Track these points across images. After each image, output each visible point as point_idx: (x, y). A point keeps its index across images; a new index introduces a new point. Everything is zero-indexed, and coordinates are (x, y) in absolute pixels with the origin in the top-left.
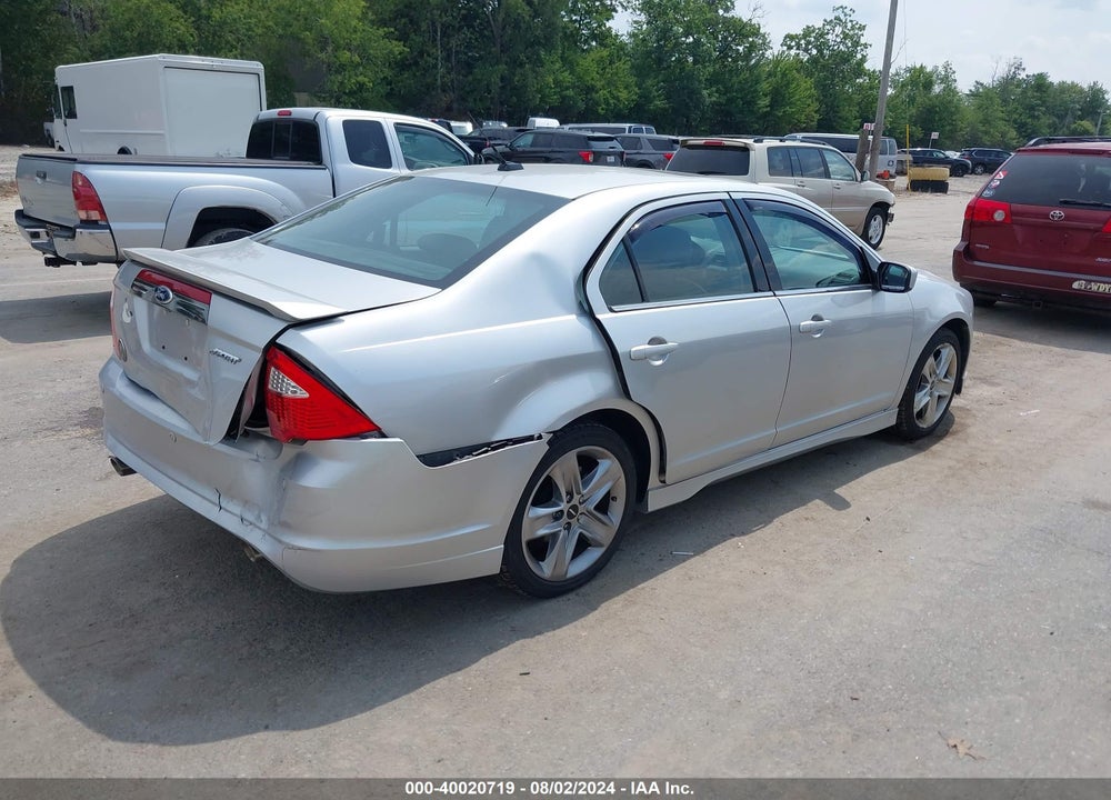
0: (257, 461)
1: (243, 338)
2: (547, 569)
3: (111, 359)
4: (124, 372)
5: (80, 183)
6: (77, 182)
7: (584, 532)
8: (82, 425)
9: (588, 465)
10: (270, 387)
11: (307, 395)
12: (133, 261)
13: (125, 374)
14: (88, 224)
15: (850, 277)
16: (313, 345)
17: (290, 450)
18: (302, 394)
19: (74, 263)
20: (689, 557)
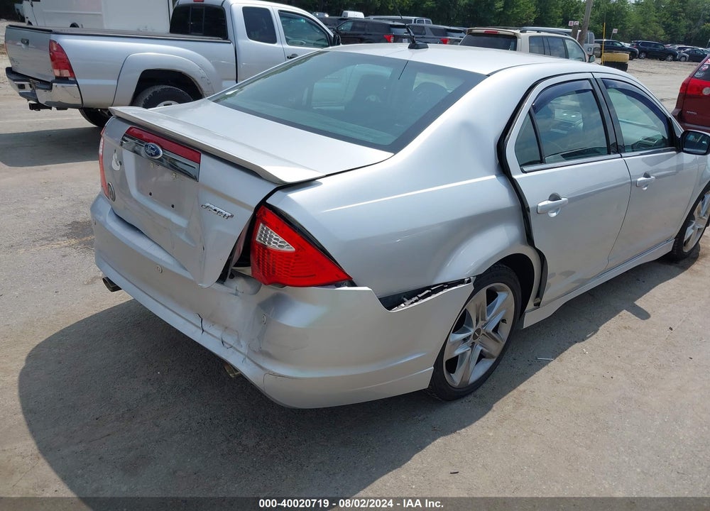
0: (236, 295)
1: (236, 196)
2: (456, 379)
3: (100, 196)
4: (112, 209)
5: (55, 49)
6: (52, 48)
7: (484, 349)
8: (68, 236)
9: (492, 296)
10: (257, 239)
11: (293, 249)
12: (118, 118)
13: (113, 212)
14: (61, 79)
15: (654, 140)
16: (297, 205)
17: (268, 291)
18: (289, 248)
19: (51, 108)
20: (550, 361)
